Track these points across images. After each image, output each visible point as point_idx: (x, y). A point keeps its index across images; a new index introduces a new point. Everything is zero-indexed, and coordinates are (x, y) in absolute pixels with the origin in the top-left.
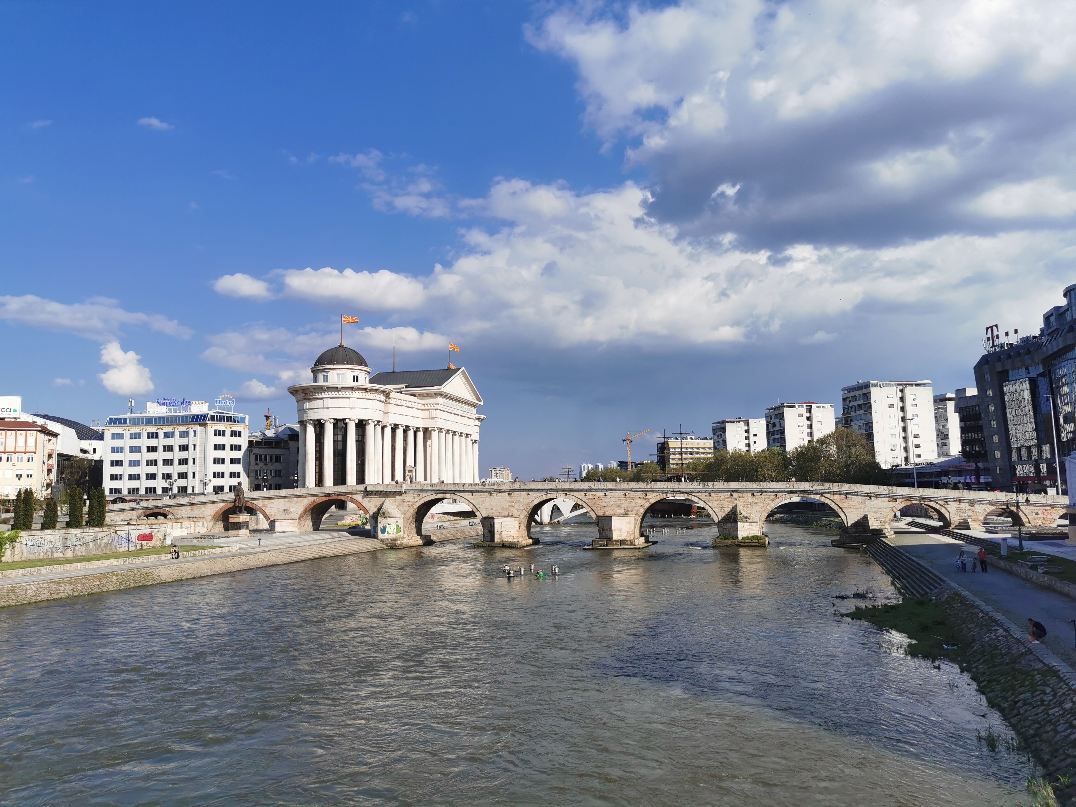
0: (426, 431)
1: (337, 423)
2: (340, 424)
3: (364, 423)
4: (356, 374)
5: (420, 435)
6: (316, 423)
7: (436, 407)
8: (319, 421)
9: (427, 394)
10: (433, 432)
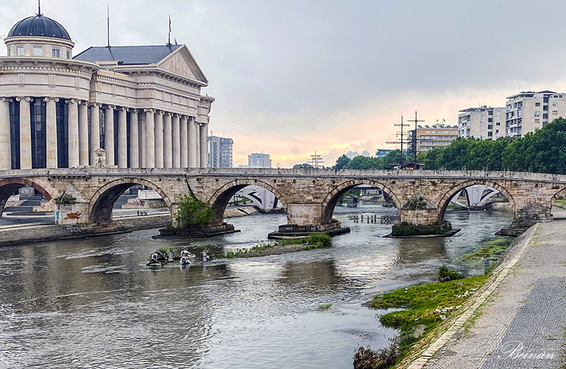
0: (141, 113)
1: (35, 102)
2: (38, 104)
3: (66, 102)
4: (56, 48)
5: (135, 117)
6: (11, 101)
7: (153, 86)
8: (14, 98)
9: (141, 72)
10: (148, 113)
